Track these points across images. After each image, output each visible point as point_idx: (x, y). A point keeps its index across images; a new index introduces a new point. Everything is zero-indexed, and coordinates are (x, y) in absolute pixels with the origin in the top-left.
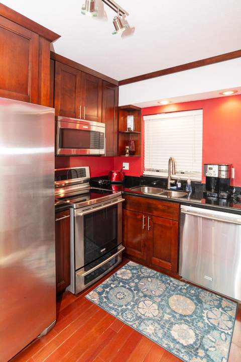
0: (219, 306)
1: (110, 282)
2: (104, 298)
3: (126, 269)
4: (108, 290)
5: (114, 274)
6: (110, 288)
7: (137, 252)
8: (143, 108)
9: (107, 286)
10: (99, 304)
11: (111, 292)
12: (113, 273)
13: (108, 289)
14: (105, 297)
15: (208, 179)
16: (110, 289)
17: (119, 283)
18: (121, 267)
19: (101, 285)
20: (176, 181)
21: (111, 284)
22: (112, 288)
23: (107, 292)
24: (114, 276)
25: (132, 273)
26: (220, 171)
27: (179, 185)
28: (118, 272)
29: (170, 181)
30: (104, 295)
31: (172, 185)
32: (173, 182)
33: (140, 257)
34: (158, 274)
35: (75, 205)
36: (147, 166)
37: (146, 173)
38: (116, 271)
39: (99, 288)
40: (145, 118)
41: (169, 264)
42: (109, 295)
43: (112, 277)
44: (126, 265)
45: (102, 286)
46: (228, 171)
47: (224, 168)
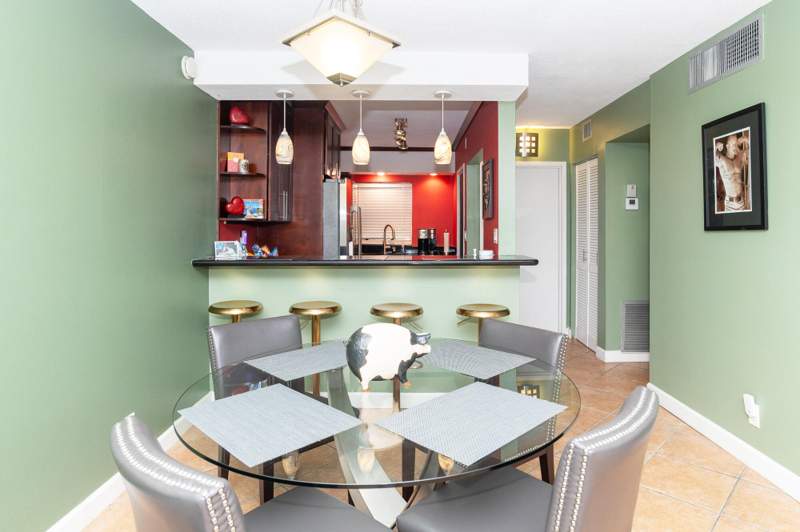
15: (420, 240)
20: (392, 246)
26: (429, 234)
27: (394, 249)
29: (385, 247)
31: (387, 250)
32: (389, 247)
46: (435, 233)
47: (432, 231)
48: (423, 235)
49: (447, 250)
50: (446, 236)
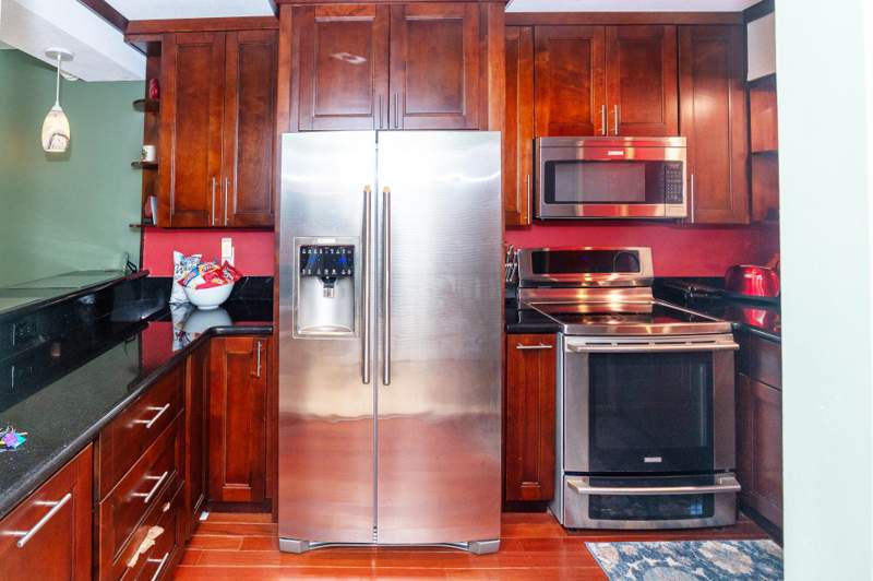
1: (666, 550)
2: (630, 570)
3: (739, 549)
4: (651, 562)
5: (692, 542)
6: (659, 561)
9: (654, 554)
10: (611, 575)
11: (657, 571)
12: (691, 539)
13: (655, 561)
14: (634, 571)
16: (658, 564)
17: (695, 567)
18: (728, 539)
19: (638, 543)
21: (667, 555)
22: (666, 565)
23: (646, 566)
24: (688, 546)
25: (757, 570)
28: (709, 544)
30: (635, 565)
35: (566, 326)
38: (706, 539)
39: (630, 548)
42: (647, 574)
43: (680, 545)
44: (747, 542)
45: (641, 547)
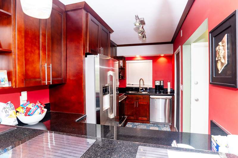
0: (165, 126)
7: (132, 117)
8: (126, 57)
15: (156, 86)
20: (143, 88)
26: (161, 83)
27: (144, 89)
29: (140, 88)
31: (141, 90)
32: (142, 88)
33: (133, 119)
34: (141, 123)
36: (127, 83)
37: (127, 86)
40: (127, 62)
41: (146, 118)
46: (163, 83)
47: (162, 82)
48: (157, 83)
49: (169, 90)
50: (169, 84)
